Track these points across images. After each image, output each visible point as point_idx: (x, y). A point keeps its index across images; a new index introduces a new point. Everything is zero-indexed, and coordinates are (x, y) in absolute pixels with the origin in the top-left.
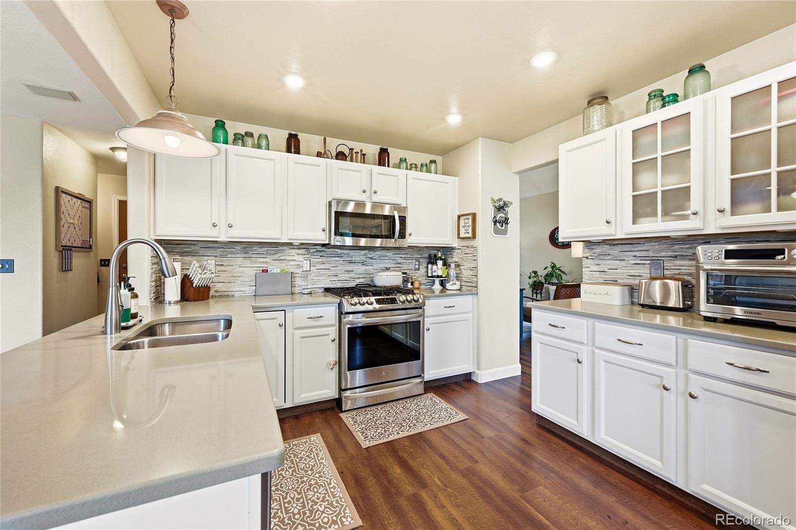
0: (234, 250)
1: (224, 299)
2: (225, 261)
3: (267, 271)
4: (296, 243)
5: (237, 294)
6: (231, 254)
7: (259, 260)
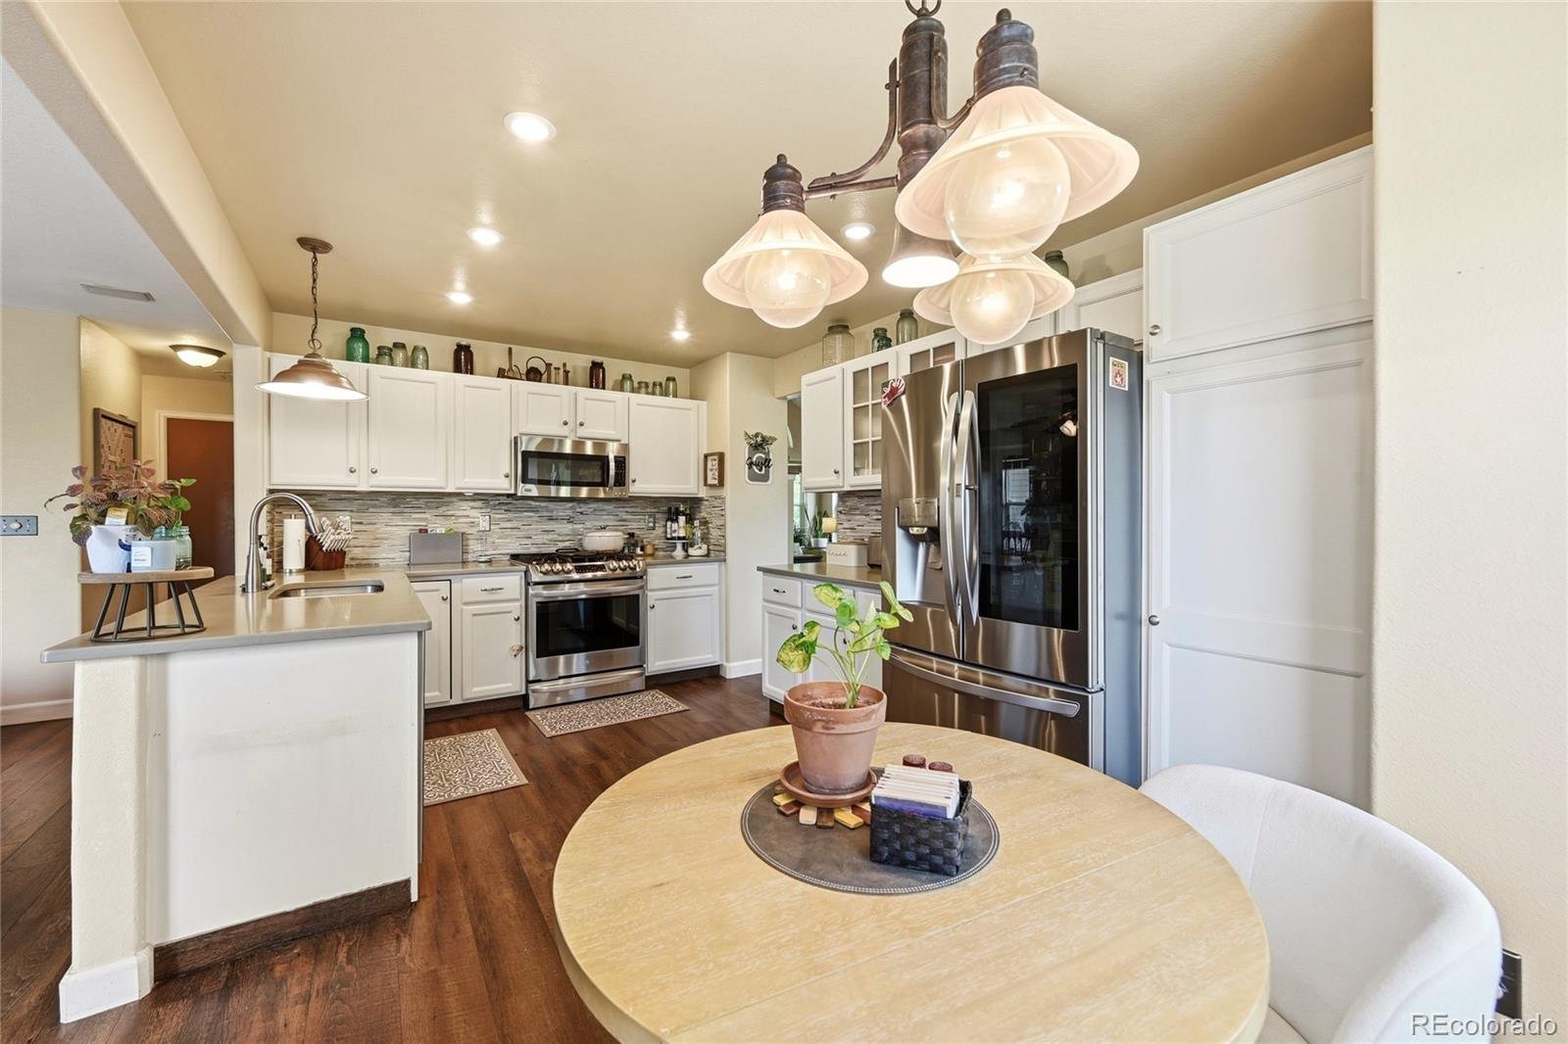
0: (376, 502)
1: (363, 570)
2: (365, 517)
3: (426, 531)
4: (469, 492)
5: (382, 563)
6: (373, 507)
7: (414, 516)
